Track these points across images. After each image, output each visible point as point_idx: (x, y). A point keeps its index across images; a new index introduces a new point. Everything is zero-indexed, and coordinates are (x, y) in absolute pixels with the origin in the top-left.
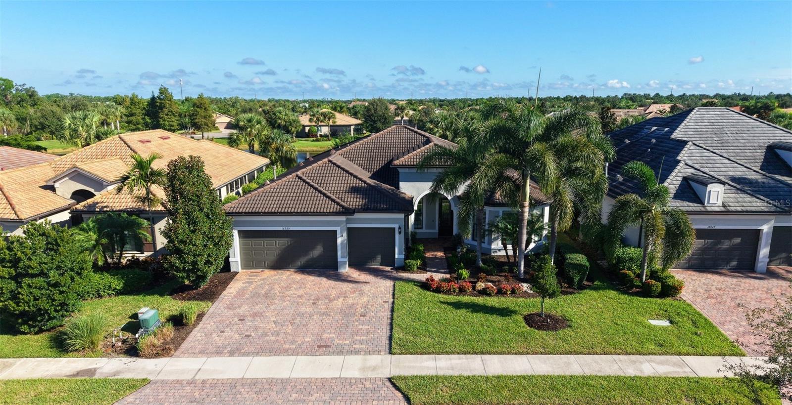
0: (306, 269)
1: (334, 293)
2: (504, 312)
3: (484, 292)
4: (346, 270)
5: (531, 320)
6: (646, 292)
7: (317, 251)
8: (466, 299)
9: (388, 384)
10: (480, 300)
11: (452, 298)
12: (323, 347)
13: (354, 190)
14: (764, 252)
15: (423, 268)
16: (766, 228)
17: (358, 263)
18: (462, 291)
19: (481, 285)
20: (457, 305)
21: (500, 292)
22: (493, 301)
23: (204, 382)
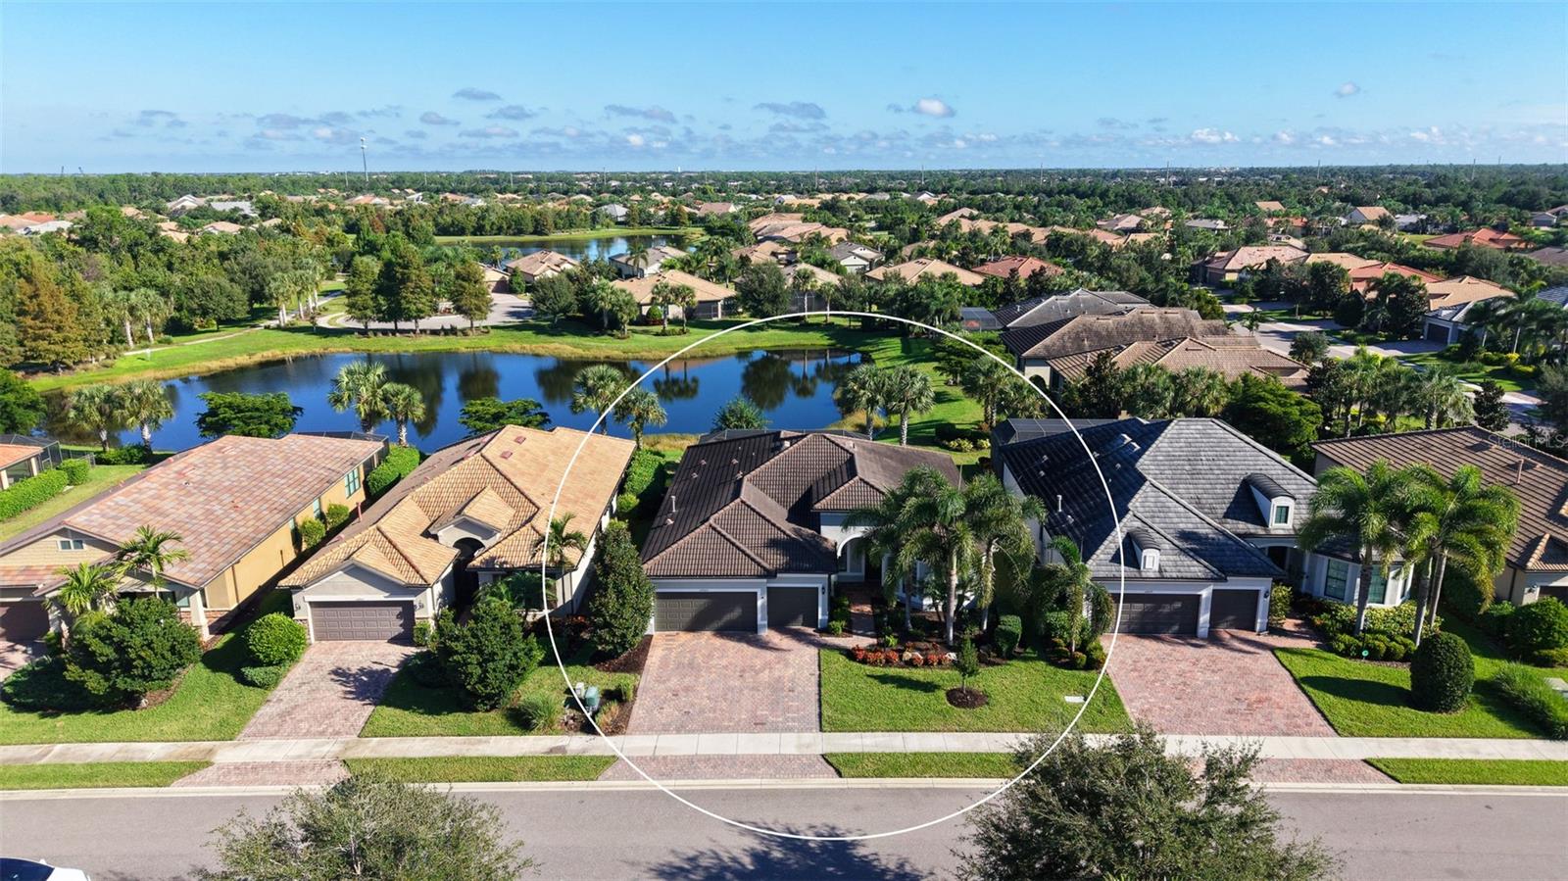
0: (724, 632)
1: (758, 663)
2: (928, 687)
3: (911, 663)
4: (767, 634)
5: (955, 697)
6: (1072, 665)
7: (735, 614)
8: (892, 671)
9: (822, 760)
10: (905, 672)
11: (879, 671)
12: (759, 725)
13: (773, 544)
14: (1204, 618)
15: (849, 631)
16: (1206, 593)
17: (779, 624)
18: (888, 662)
19: (908, 655)
20: (884, 679)
21: (927, 663)
22: (919, 674)
23: (665, 758)
